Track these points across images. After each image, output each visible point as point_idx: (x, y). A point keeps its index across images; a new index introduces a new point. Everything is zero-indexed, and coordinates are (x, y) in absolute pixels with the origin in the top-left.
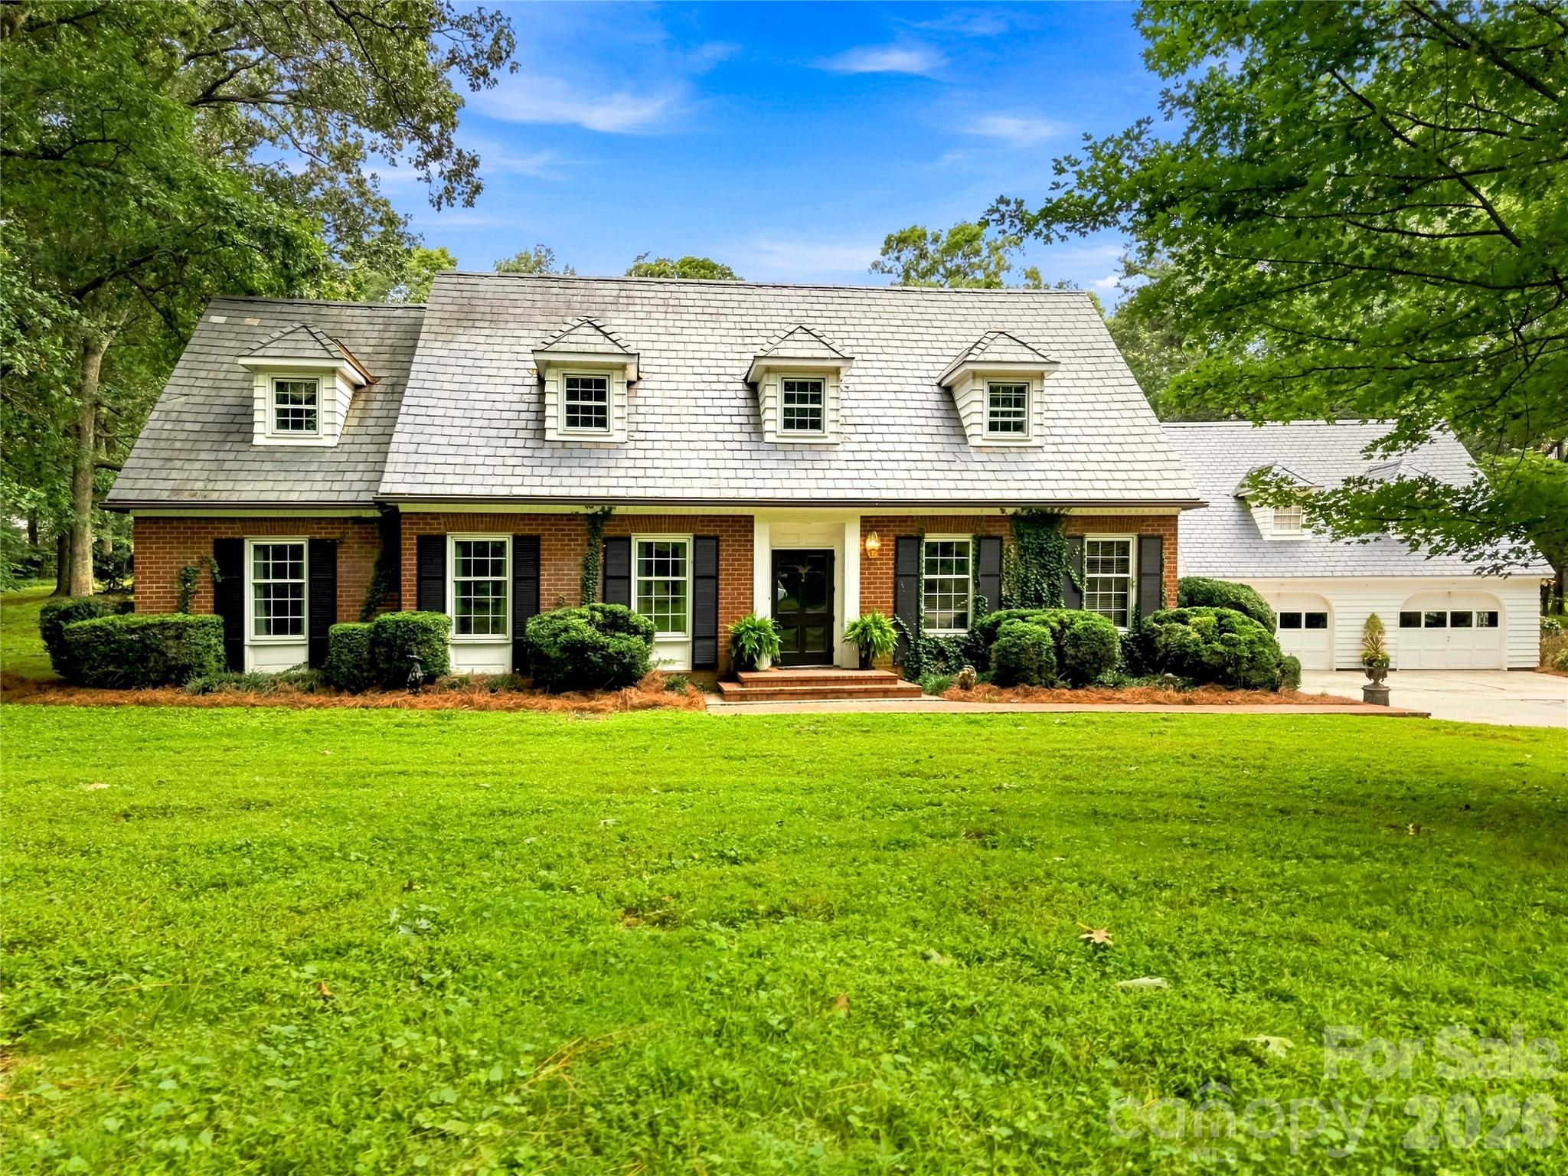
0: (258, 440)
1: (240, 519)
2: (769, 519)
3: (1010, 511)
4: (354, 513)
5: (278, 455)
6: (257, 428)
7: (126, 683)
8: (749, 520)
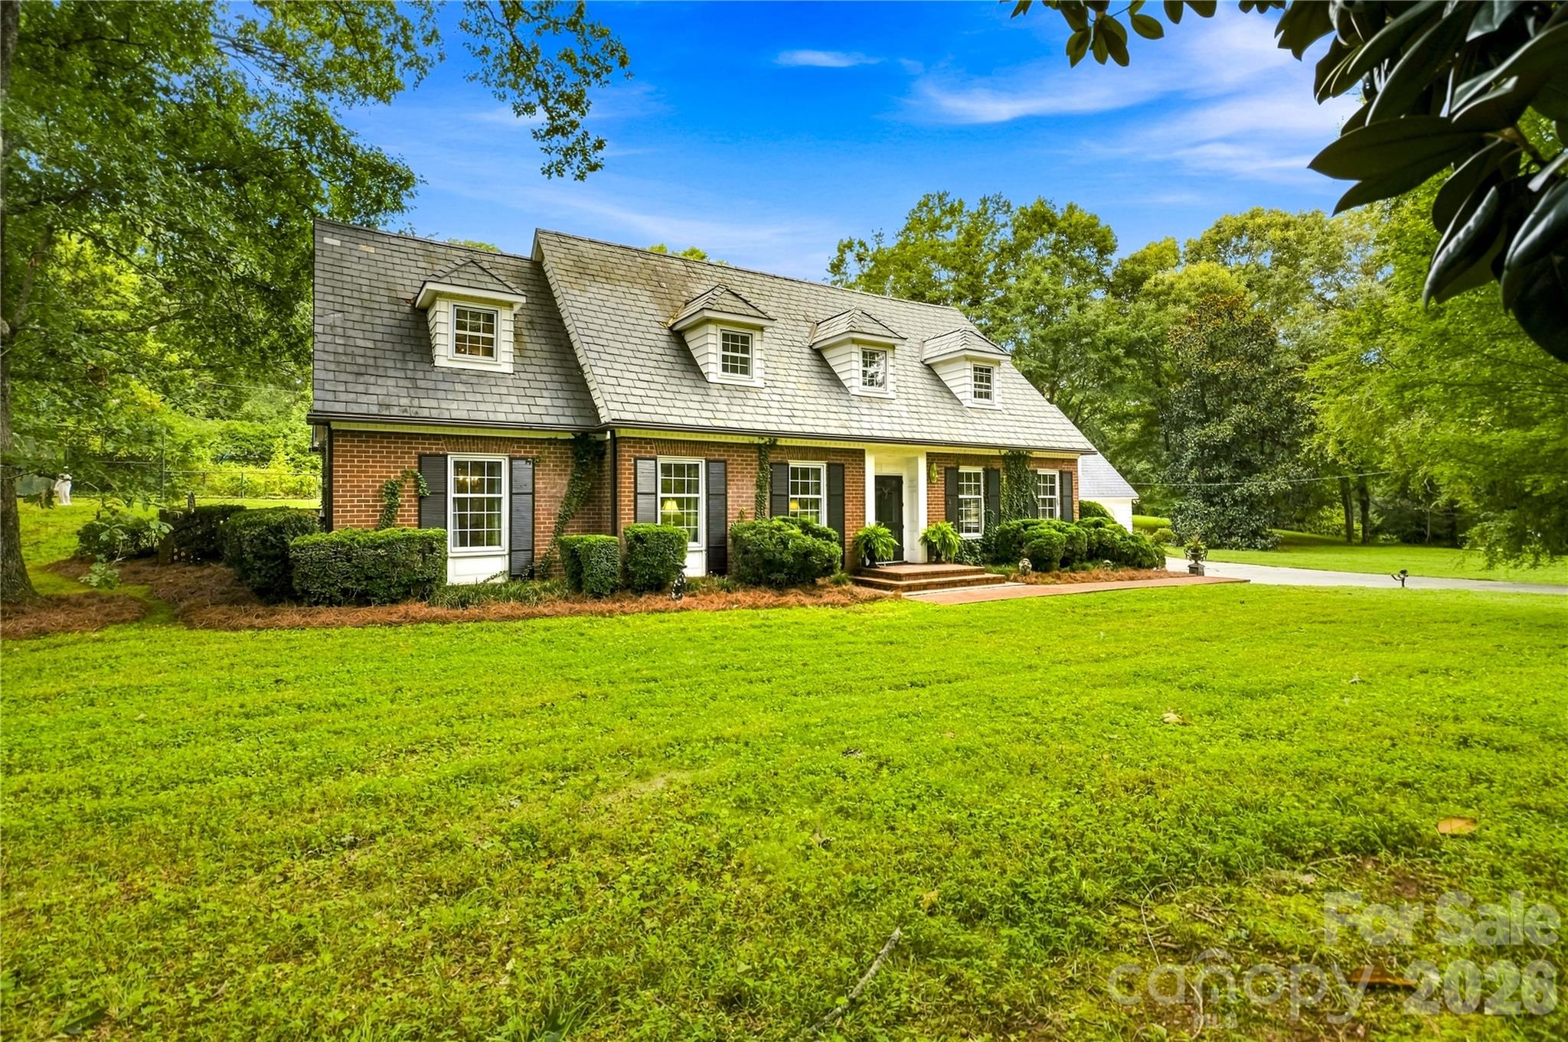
0: (440, 362)
1: (444, 436)
2: (872, 451)
3: (1003, 452)
4: (552, 435)
5: (464, 377)
6: (439, 351)
7: (363, 599)
8: (862, 453)
